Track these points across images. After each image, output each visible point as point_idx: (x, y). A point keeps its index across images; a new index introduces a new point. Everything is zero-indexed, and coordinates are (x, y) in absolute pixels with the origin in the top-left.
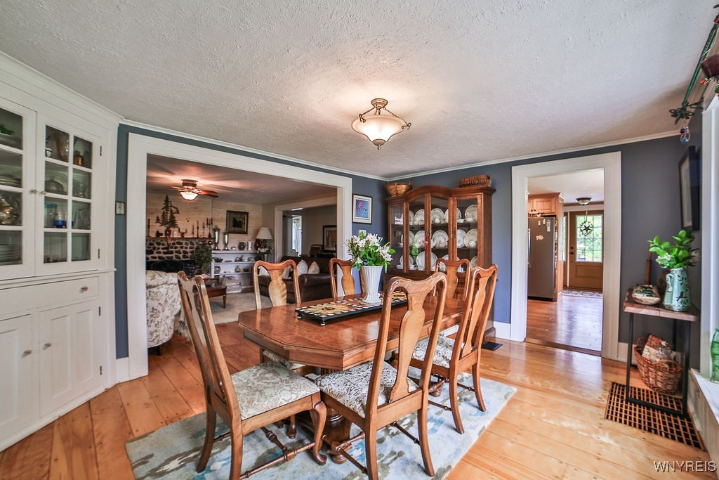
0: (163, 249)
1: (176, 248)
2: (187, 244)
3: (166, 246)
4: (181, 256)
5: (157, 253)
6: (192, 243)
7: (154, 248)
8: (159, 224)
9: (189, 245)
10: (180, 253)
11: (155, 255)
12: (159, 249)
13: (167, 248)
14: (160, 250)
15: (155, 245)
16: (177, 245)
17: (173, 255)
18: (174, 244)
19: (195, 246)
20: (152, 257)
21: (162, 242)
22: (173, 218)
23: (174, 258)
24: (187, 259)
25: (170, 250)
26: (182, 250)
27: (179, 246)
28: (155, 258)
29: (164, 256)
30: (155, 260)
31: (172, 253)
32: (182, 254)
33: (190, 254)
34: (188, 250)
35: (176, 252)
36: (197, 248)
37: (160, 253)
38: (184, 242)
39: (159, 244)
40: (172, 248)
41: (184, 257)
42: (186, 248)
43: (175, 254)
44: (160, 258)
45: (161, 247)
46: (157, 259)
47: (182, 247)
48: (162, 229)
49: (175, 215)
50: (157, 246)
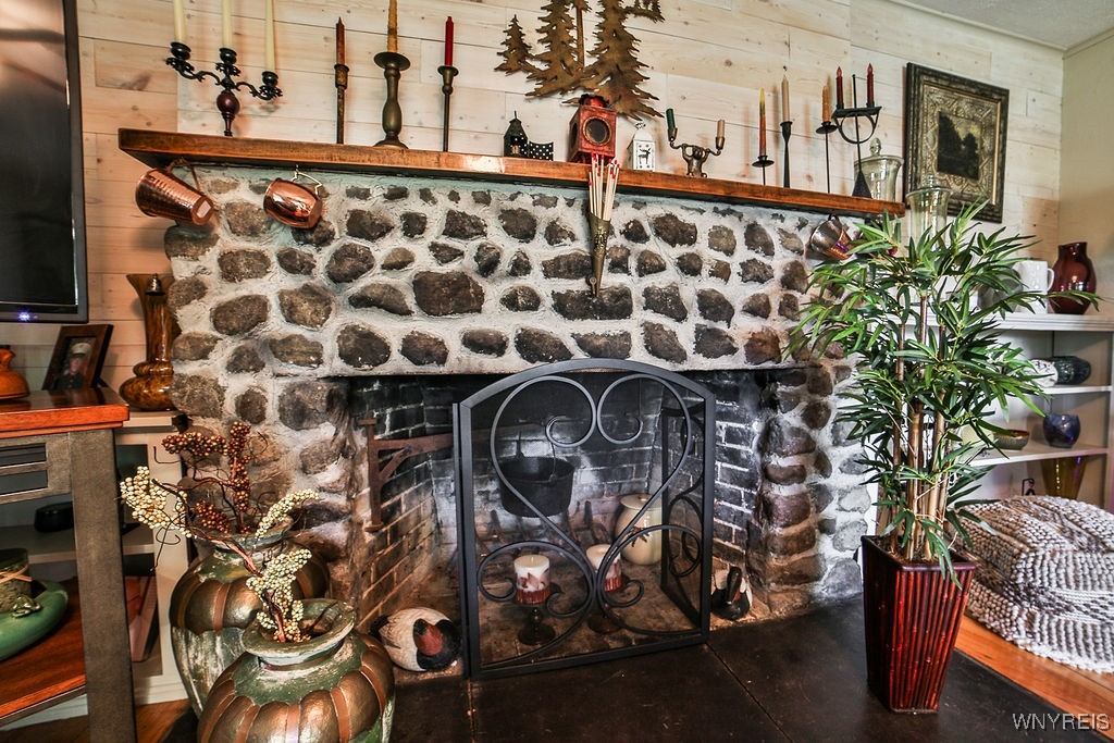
0: (553, 269)
1: (650, 266)
2: (721, 240)
3: (580, 246)
4: (685, 333)
5: (510, 302)
6: (754, 236)
7: (488, 266)
8: (521, 83)
9: (743, 253)
10: (680, 314)
11: (496, 319)
12: (521, 267)
13: (585, 267)
14: (535, 281)
15: (496, 236)
16: (656, 246)
17: (632, 326)
18: (635, 233)
19: (780, 261)
20: (475, 342)
21: (543, 215)
22: (616, 39)
23: (639, 354)
24: (724, 363)
25: (610, 280)
26: (689, 290)
27: (670, 254)
28: (495, 346)
29: (564, 330)
30: (489, 363)
31: (619, 306)
32: (695, 319)
33: (743, 327)
34: (737, 292)
35: (654, 301)
36: (793, 278)
37: (533, 302)
38: (703, 220)
39: (520, 226)
40: (619, 266)
41: (710, 342)
42: (722, 272)
43: (641, 315)
44: (531, 346)
45: (540, 251)
46: (512, 361)
47: (690, 266)
48: (551, 121)
49: (632, 24)
50: (509, 247)
